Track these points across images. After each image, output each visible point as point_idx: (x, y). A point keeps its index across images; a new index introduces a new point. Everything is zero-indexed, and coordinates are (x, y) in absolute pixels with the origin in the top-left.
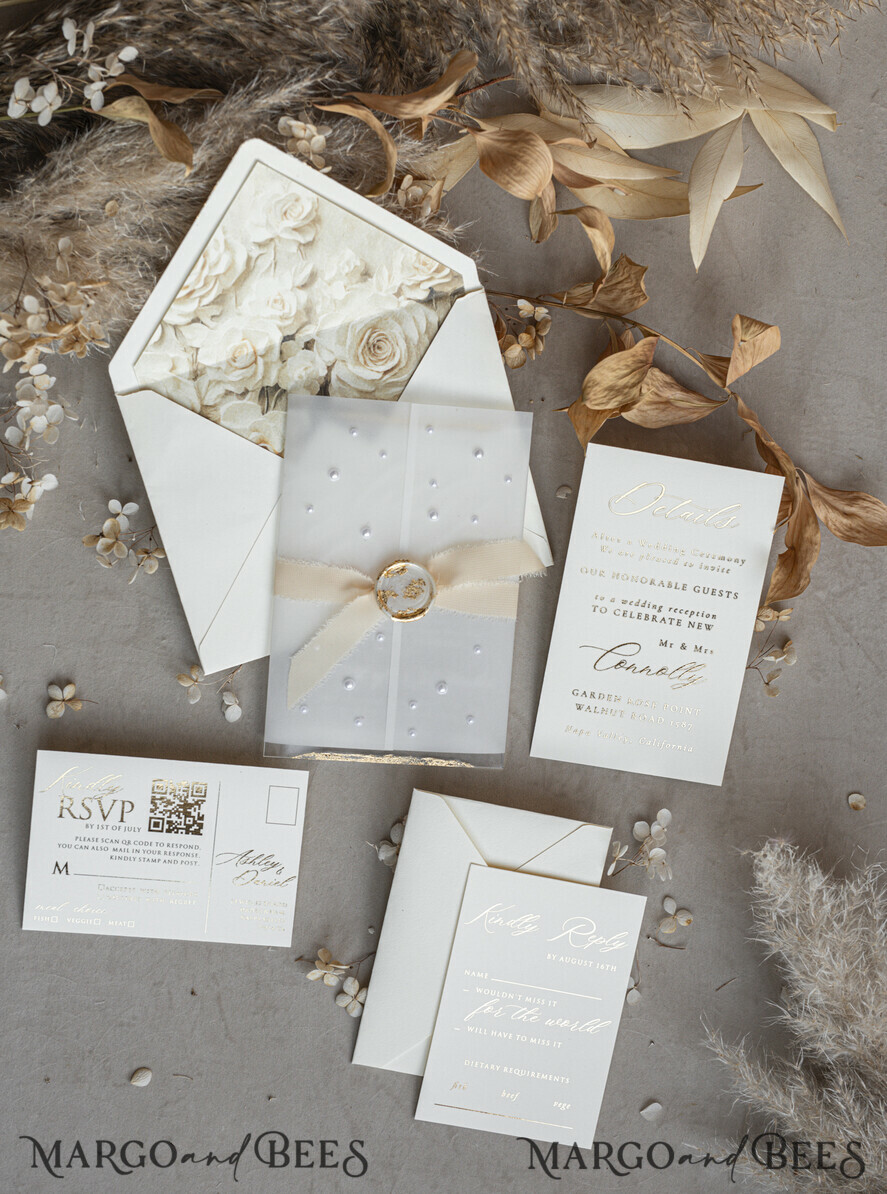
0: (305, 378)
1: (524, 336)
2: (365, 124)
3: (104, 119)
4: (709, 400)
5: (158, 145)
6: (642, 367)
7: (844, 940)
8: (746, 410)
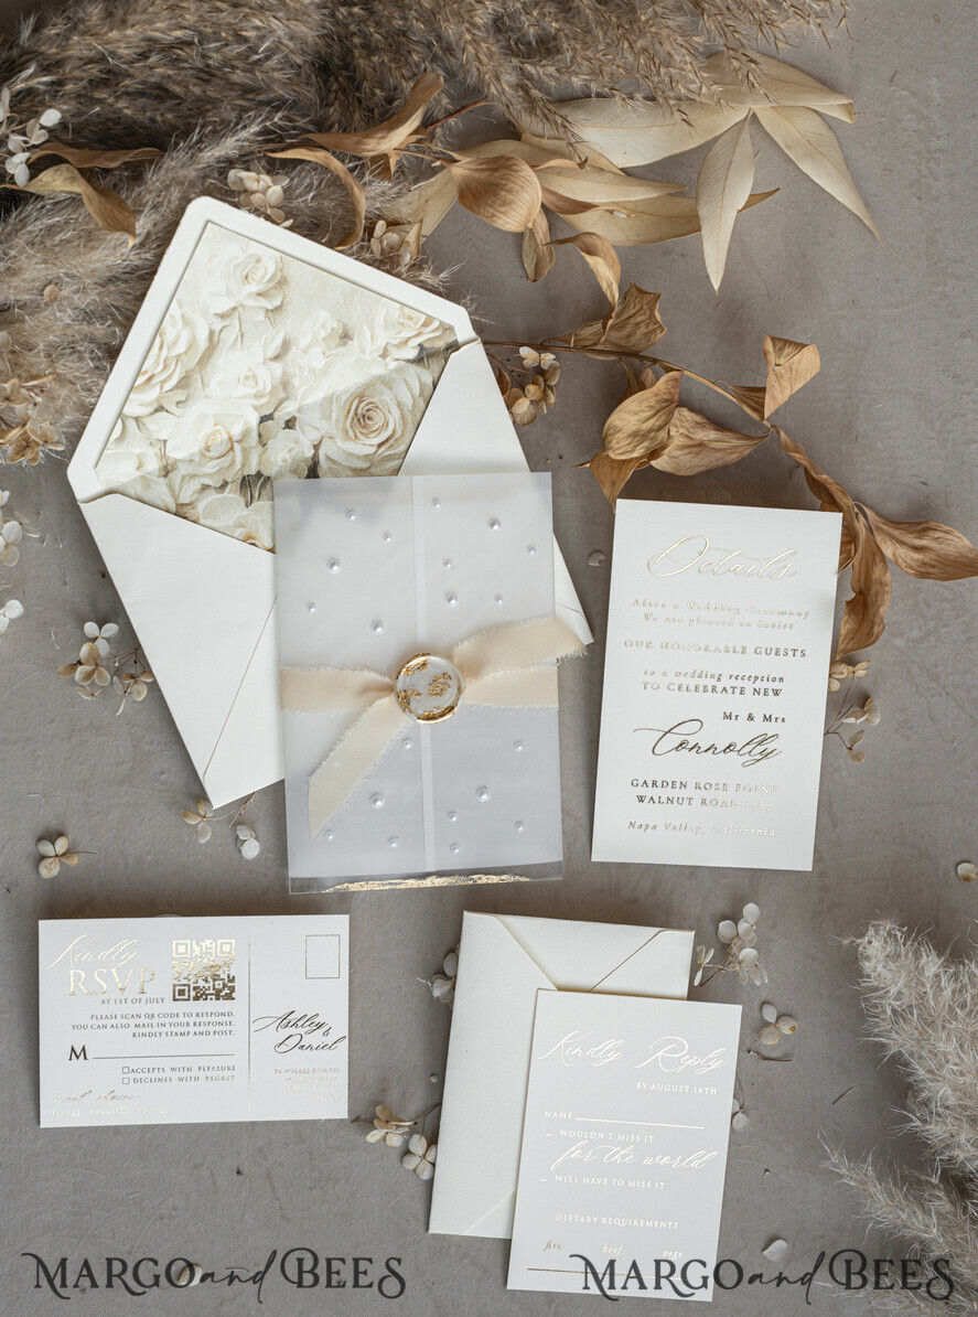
0: (290, 461)
1: (531, 388)
2: (326, 169)
3: (32, 194)
4: (747, 437)
5: (95, 216)
6: (669, 405)
7: (971, 1029)
8: (790, 443)
